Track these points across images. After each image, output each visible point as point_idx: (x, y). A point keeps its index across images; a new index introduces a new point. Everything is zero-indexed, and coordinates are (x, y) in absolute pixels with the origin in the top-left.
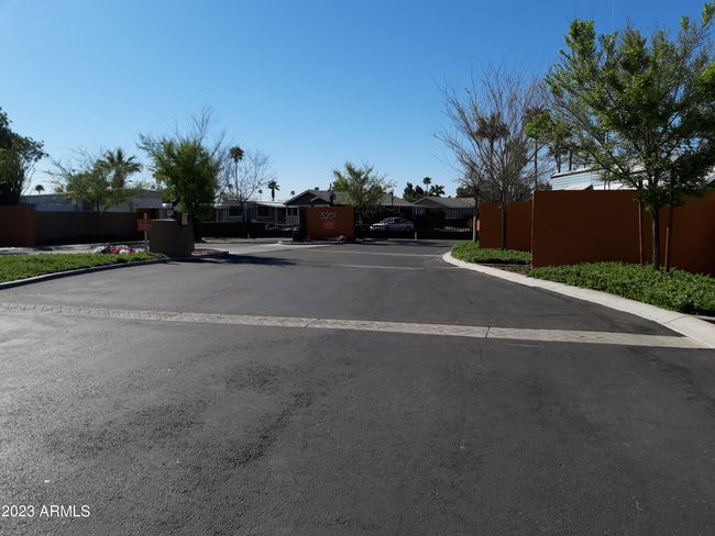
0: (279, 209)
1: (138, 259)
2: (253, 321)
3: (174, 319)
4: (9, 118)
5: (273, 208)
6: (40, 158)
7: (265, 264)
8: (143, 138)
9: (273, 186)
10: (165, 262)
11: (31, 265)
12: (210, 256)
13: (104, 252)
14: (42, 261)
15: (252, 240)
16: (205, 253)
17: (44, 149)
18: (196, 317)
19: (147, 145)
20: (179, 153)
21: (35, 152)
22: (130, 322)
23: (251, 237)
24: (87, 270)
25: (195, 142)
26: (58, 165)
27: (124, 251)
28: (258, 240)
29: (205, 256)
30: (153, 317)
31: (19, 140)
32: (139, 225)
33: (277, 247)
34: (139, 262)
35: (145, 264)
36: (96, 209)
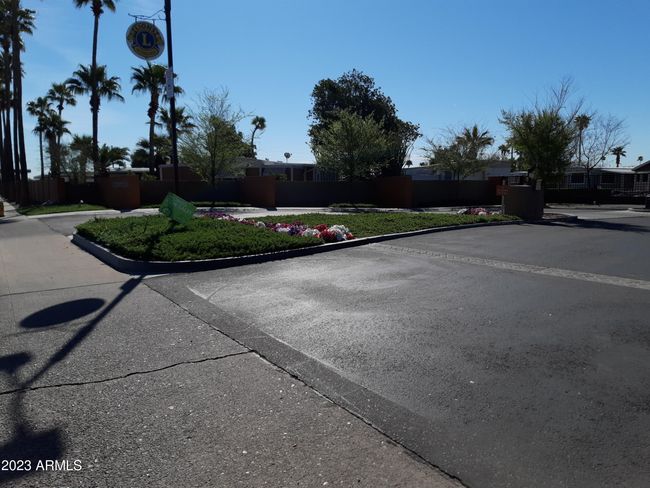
0: (626, 175)
1: (495, 220)
2: (624, 282)
3: (542, 272)
4: (396, 108)
5: (619, 175)
6: (416, 138)
7: (619, 229)
8: (504, 113)
9: (618, 152)
10: (518, 223)
11: (418, 221)
12: (560, 220)
13: (466, 213)
14: (424, 218)
15: (597, 207)
16: (554, 217)
17: (419, 131)
18: (564, 273)
19: (508, 120)
20: (536, 124)
21: (412, 134)
22: (505, 271)
23: (597, 204)
24: (457, 227)
25: (551, 113)
26: (431, 142)
27: (482, 213)
28: (603, 206)
29: (555, 220)
30: (523, 269)
31: (402, 124)
32: (498, 190)
33: (628, 213)
34: (496, 222)
35: (501, 224)
36: (456, 179)
